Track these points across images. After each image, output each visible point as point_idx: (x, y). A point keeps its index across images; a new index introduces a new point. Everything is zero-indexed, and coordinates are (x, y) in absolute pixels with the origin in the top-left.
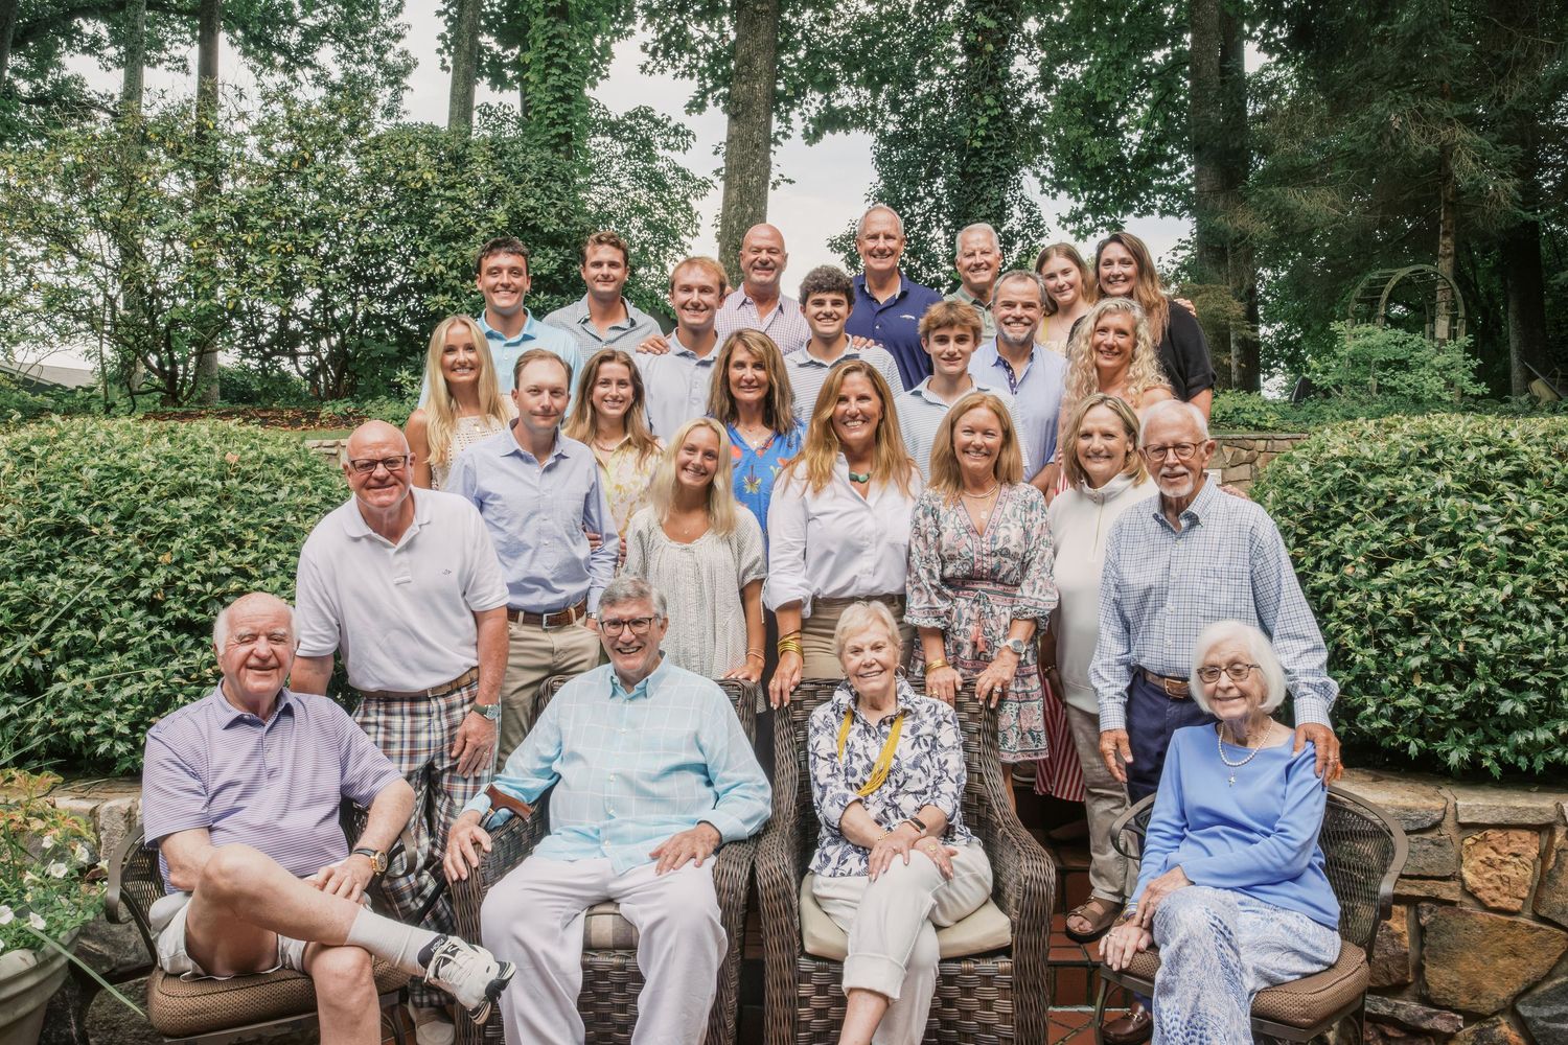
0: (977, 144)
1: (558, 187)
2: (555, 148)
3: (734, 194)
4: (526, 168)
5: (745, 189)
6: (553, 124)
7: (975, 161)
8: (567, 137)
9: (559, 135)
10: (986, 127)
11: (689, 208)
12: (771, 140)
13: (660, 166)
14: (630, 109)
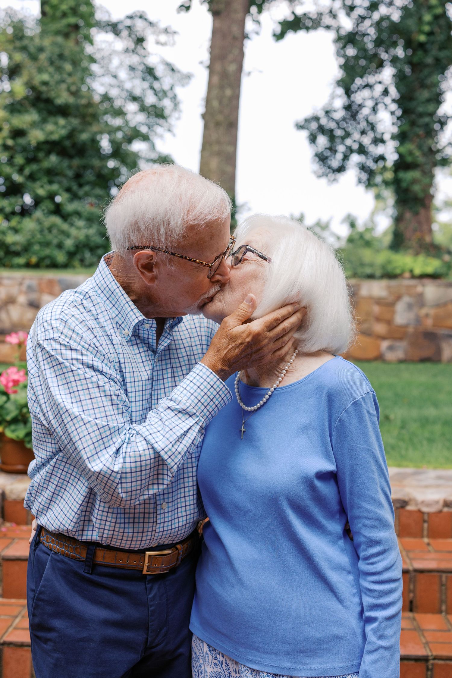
0: (422, 38)
1: (68, 67)
2: (66, 35)
3: (216, 79)
4: (41, 49)
5: (224, 75)
6: (64, 15)
7: (420, 53)
8: (76, 27)
9: (69, 25)
10: (429, 23)
11: (175, 97)
12: (245, 36)
13: (152, 61)
14: (129, 12)
